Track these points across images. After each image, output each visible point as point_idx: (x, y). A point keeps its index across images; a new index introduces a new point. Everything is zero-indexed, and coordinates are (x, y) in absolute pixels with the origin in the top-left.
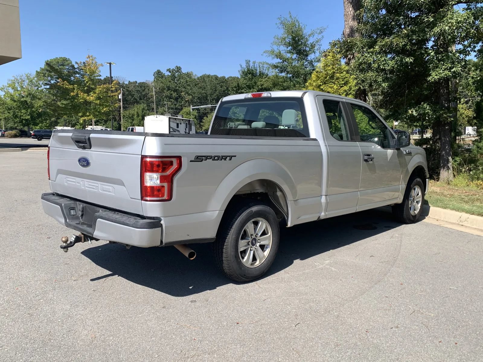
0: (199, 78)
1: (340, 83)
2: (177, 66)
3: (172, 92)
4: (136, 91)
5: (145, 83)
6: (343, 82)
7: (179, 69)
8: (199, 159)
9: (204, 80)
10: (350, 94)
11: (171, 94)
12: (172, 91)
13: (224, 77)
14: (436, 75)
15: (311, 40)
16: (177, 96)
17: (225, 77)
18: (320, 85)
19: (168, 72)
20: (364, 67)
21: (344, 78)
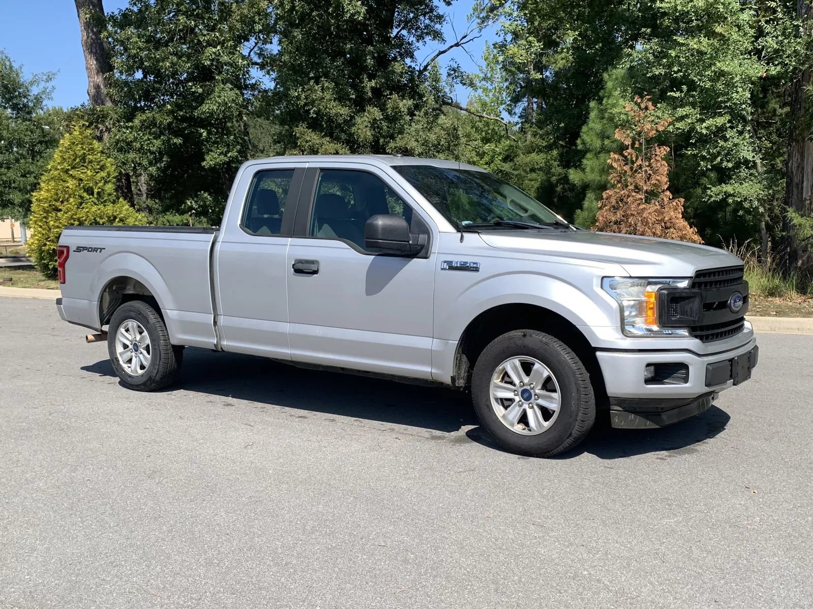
1: (94, 167)
6: (98, 167)
8: (79, 249)
10: (110, 181)
14: (211, 160)
15: (35, 91)
18: (68, 170)
20: (124, 147)
21: (100, 162)
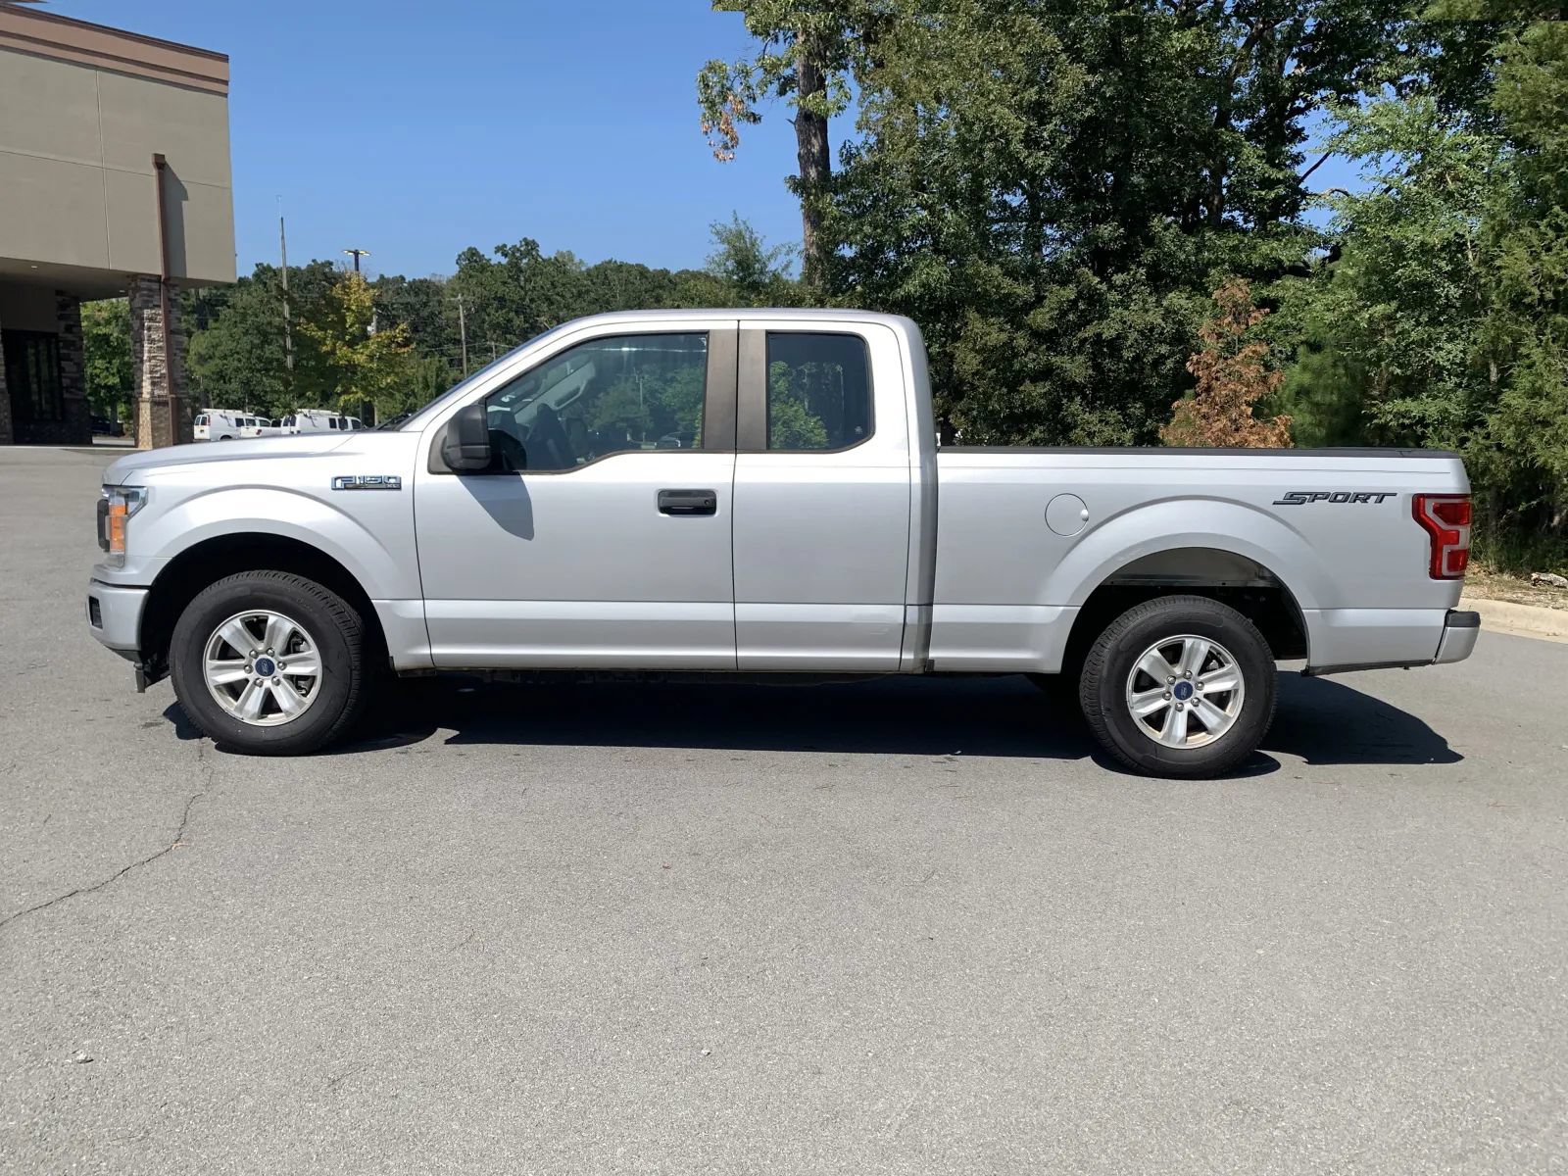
0: (592, 273)
2: (525, 239)
3: (512, 314)
4: (402, 304)
5: (430, 282)
7: (531, 246)
9: (606, 277)
11: (510, 321)
12: (511, 310)
13: (665, 273)
16: (527, 325)
17: (668, 272)
19: (499, 254)
